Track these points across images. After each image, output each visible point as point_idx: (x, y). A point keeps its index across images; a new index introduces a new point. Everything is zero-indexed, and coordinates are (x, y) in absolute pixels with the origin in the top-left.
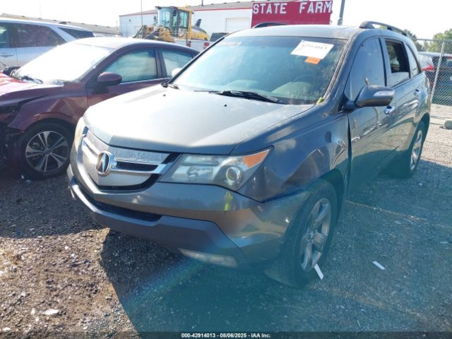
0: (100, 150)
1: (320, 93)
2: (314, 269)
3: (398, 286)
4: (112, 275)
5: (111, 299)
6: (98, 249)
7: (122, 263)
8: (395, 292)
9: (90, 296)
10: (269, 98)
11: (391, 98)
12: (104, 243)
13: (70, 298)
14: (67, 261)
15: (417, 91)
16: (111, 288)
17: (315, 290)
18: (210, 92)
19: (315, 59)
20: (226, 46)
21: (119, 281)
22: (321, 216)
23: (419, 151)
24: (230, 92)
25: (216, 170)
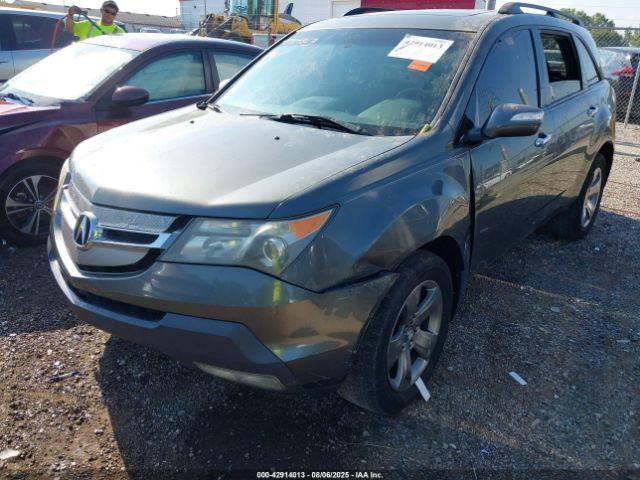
0: (81, 210)
1: (426, 117)
2: (415, 386)
3: (544, 411)
4: (111, 395)
5: (102, 434)
6: (96, 354)
7: (129, 375)
8: (537, 421)
9: (71, 429)
10: (346, 125)
11: (538, 123)
12: (107, 344)
13: (41, 431)
14: (46, 372)
15: (593, 108)
16: (106, 416)
17: (413, 419)
18: (262, 116)
19: (422, 64)
20: (295, 43)
21: (118, 404)
22: (425, 307)
23: (598, 198)
24: (290, 116)
25: (248, 242)
